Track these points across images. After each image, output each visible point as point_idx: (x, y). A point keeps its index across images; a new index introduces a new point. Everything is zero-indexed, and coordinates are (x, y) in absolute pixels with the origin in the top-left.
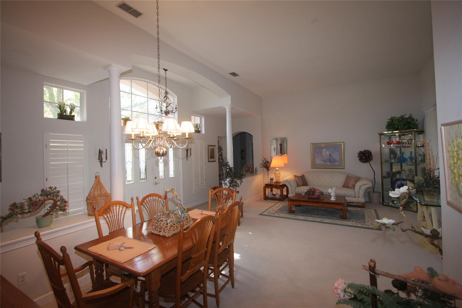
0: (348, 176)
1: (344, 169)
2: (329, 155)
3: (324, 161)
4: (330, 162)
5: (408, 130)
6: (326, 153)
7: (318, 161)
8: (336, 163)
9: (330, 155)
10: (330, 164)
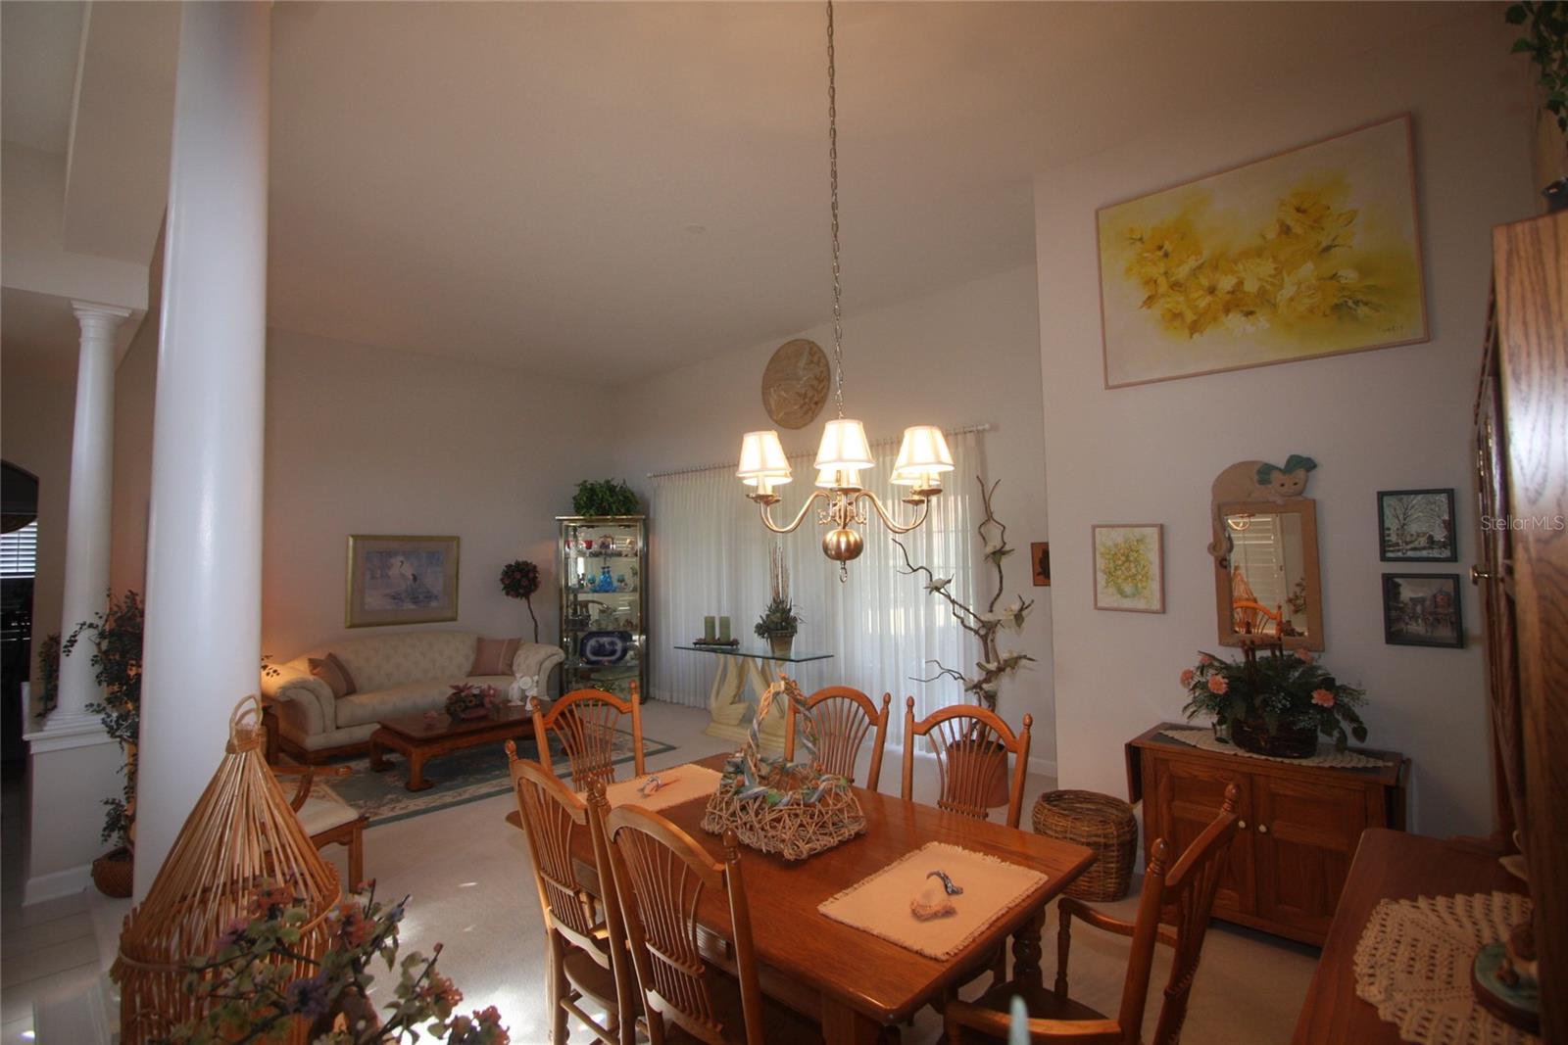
0: (480, 640)
1: (454, 619)
2: (411, 577)
3: (394, 599)
4: (415, 600)
5: (625, 517)
6: (401, 569)
7: (374, 601)
8: (434, 604)
9: (415, 578)
10: (413, 607)
